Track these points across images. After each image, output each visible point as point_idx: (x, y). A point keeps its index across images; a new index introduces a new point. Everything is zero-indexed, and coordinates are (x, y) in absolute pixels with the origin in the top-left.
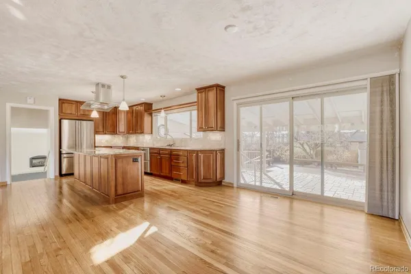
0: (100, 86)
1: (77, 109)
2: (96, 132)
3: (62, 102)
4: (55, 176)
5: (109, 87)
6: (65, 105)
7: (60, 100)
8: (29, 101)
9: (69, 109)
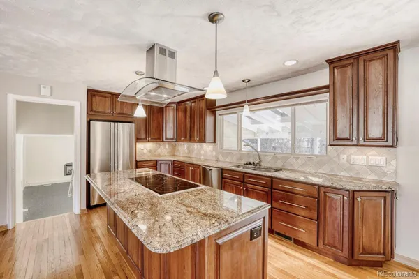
0: (156, 50)
1: (113, 104)
2: (138, 140)
3: (92, 93)
4: (82, 210)
5: (172, 55)
6: (96, 100)
7: (89, 91)
8: (43, 91)
9: (101, 105)
